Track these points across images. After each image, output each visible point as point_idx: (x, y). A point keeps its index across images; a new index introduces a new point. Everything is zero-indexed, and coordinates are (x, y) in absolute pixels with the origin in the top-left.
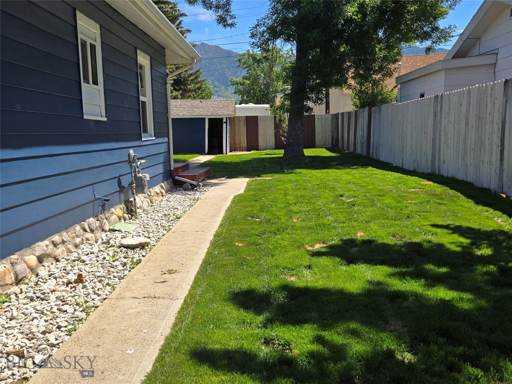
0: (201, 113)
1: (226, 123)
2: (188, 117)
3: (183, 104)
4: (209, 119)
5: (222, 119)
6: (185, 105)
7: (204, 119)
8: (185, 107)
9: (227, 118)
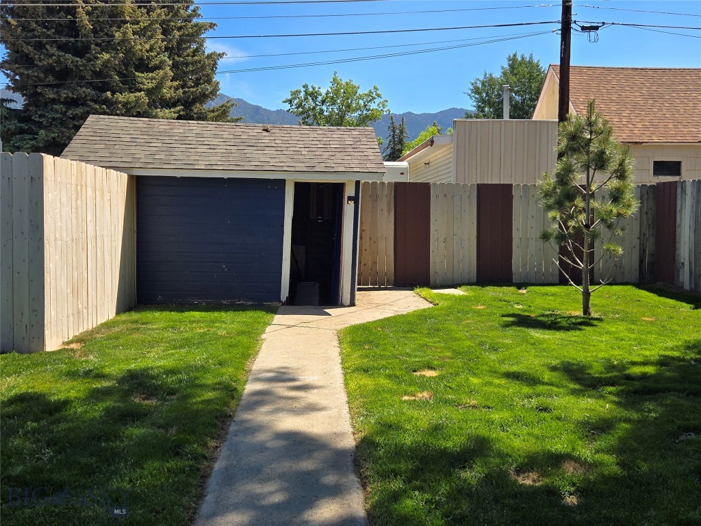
0: (273, 162)
1: (355, 199)
2: (226, 175)
3: (207, 134)
4: (298, 186)
5: (338, 188)
6: (216, 136)
7: (282, 183)
8: (215, 142)
9: (358, 183)
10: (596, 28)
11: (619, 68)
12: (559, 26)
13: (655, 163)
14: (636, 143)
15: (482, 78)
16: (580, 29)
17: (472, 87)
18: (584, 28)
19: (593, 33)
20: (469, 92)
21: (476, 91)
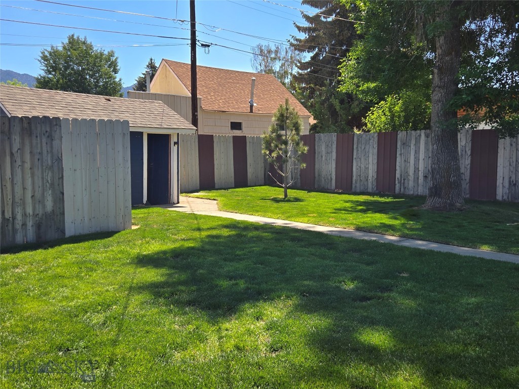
1: (177, 143)
7: (141, 133)
9: (178, 134)
10: (209, 46)
11: (213, 68)
12: (189, 42)
13: (231, 122)
14: (223, 111)
15: (49, 49)
16: (200, 45)
17: (41, 55)
18: (203, 45)
19: (207, 48)
20: (40, 59)
21: (45, 58)
